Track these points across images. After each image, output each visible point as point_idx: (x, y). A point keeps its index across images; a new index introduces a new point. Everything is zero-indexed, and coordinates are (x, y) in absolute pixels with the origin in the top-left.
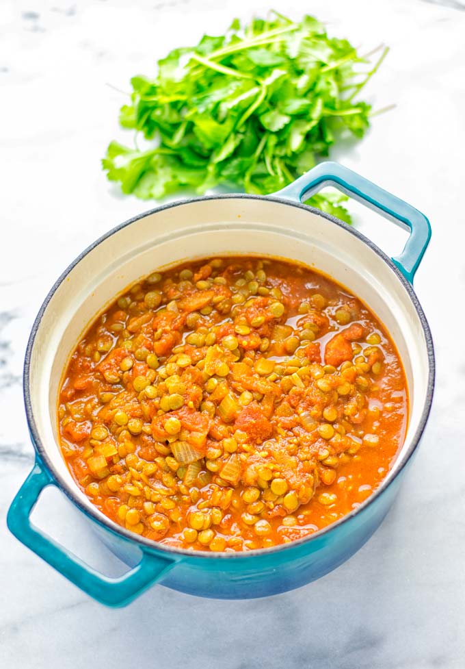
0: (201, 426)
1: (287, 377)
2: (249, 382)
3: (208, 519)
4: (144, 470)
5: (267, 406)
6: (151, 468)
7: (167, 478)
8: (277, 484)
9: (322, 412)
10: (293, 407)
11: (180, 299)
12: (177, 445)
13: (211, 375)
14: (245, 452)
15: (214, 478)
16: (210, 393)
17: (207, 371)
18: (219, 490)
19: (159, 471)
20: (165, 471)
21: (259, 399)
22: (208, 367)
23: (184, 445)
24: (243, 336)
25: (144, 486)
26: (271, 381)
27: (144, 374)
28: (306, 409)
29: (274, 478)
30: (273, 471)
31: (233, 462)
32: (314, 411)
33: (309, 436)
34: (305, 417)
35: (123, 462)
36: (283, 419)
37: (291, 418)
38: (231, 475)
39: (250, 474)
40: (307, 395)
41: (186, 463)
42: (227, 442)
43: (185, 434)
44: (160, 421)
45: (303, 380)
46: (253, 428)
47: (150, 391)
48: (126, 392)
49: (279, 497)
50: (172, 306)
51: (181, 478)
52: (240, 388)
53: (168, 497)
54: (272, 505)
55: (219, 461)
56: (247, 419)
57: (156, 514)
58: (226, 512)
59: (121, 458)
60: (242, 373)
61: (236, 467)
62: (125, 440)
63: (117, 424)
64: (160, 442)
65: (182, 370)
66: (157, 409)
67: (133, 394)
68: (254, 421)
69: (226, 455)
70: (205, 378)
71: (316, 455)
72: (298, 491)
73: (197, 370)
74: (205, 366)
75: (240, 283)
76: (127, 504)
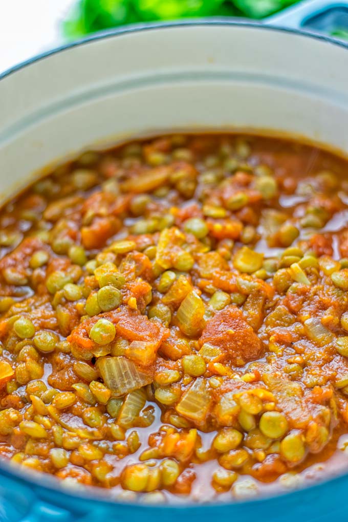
0: (148, 333)
1: (283, 271)
2: (223, 278)
3: (155, 474)
4: (54, 401)
5: (252, 312)
6: (65, 398)
7: (90, 413)
8: (270, 421)
9: (340, 318)
10: (293, 312)
11: (123, 179)
12: (108, 362)
13: (165, 266)
14: (218, 375)
15: (167, 414)
16: (164, 293)
17: (159, 261)
18: (175, 432)
19: (78, 403)
20: (88, 403)
21: (240, 302)
22: (161, 256)
23: (119, 361)
24: (216, 219)
25: (53, 424)
26: (258, 277)
27: (64, 270)
28: (314, 314)
29: (265, 411)
30: (264, 400)
31: (198, 389)
32: (327, 316)
33: (319, 353)
34: (312, 325)
35: (22, 392)
36: (277, 330)
37: (292, 328)
38: (195, 410)
39: (227, 407)
40: (315, 294)
41: (122, 391)
42: (188, 360)
43: (122, 345)
44: (84, 328)
45: (308, 274)
46: (229, 341)
47: (72, 290)
48: (35, 297)
49: (274, 442)
50: (110, 187)
51: (113, 415)
52: (210, 287)
53: (91, 442)
54: (261, 455)
55: (176, 387)
56: (221, 328)
57: (70, 466)
58: (184, 466)
59: (19, 385)
60: (214, 266)
61: (204, 397)
62: (28, 359)
63: (17, 336)
64: (82, 360)
65: (121, 257)
66: (79, 316)
67: (45, 298)
68: (232, 331)
69: (187, 378)
70: (156, 272)
71: (332, 379)
72: (305, 430)
73: (144, 258)
74: (158, 256)
75: (211, 161)
76: (24, 452)
